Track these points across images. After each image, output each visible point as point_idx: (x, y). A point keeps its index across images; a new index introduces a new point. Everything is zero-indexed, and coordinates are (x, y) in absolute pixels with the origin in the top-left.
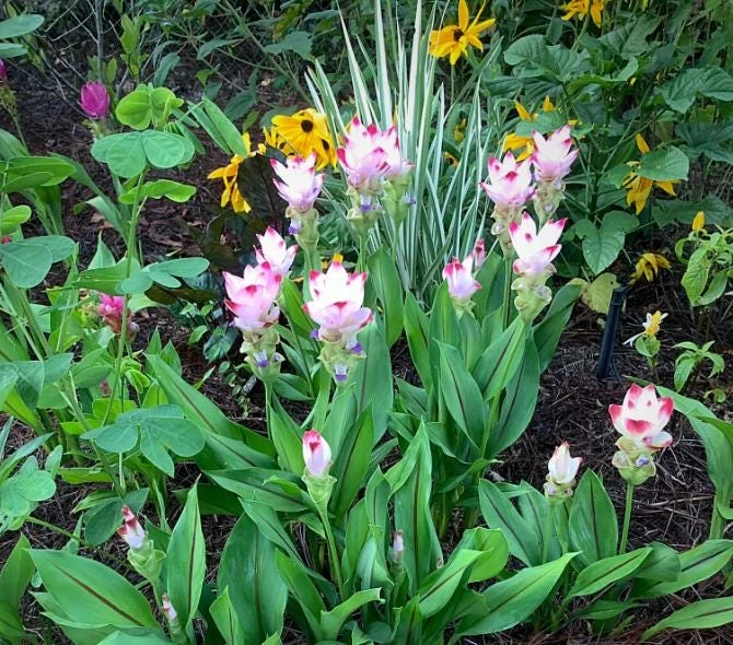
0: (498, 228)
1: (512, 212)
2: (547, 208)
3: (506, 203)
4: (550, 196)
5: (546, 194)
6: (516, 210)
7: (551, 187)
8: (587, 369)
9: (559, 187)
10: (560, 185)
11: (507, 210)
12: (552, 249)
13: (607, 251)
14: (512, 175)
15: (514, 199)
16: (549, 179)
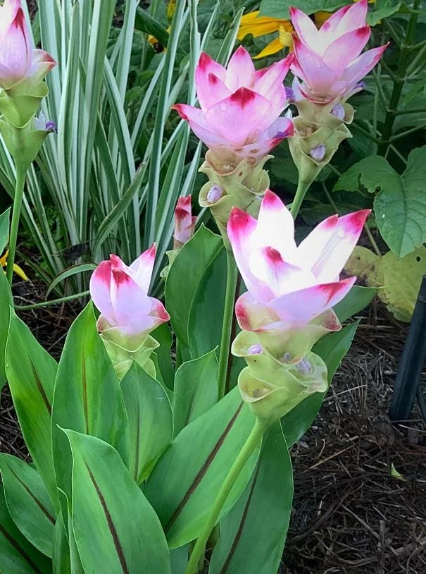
0: (212, 195)
1: (243, 166)
2: (315, 154)
3: (231, 149)
4: (322, 131)
5: (314, 129)
6: (252, 163)
7: (324, 116)
8: (373, 398)
9: (341, 115)
10: (343, 112)
11: (233, 163)
12: (333, 288)
13: (418, 218)
14: (243, 97)
15: (248, 142)
16: (322, 100)
